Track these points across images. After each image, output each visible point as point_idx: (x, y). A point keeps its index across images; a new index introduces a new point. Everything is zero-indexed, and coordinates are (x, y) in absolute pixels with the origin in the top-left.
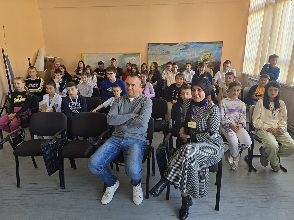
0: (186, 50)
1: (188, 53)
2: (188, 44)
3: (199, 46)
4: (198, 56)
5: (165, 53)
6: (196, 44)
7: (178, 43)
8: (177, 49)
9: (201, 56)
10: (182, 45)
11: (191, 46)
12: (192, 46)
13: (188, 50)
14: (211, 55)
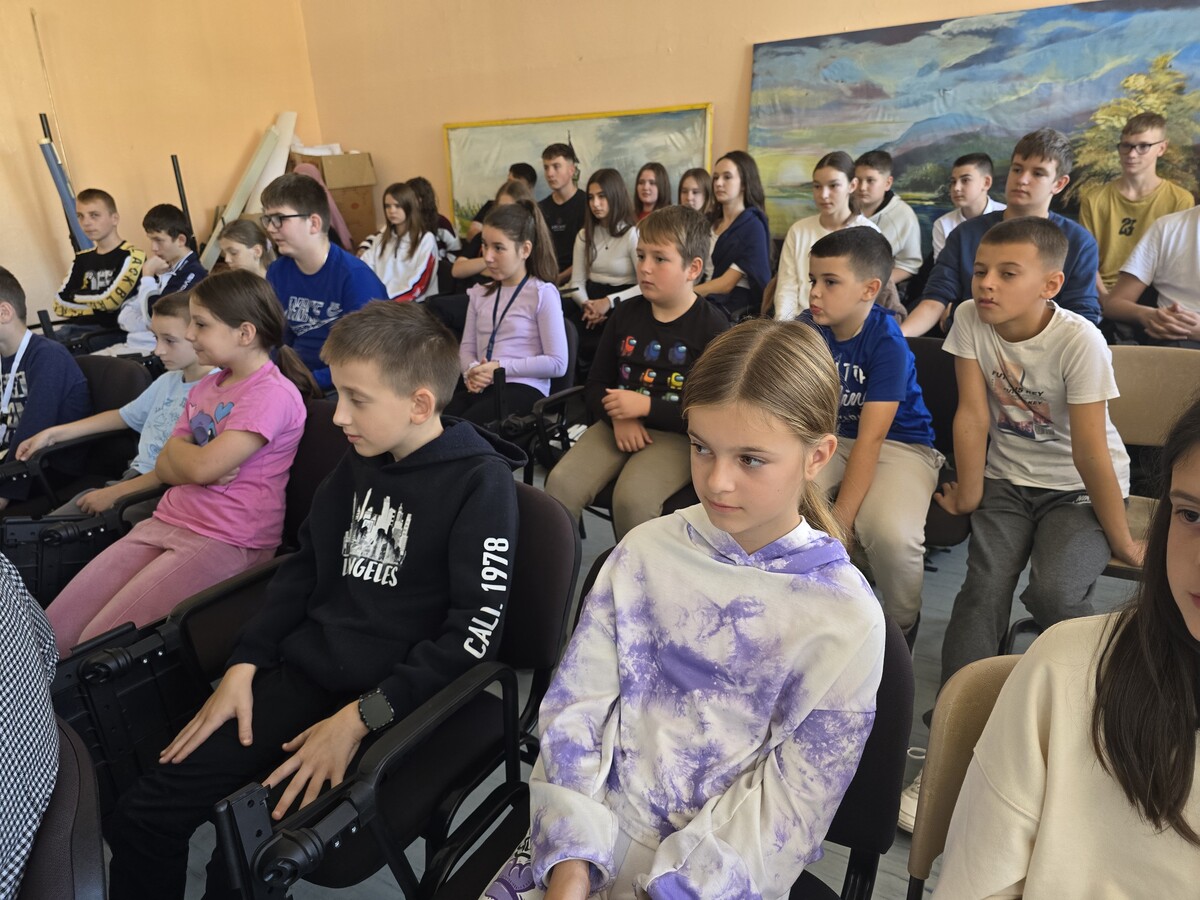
0: (991, 67)
1: (1006, 86)
2: (1012, 25)
3: (1093, 28)
4: (1076, 104)
5: (849, 93)
6: (1072, 18)
7: (937, 24)
8: (930, 68)
9: (1104, 102)
10: (964, 33)
12: (1034, 34)
13: (1005, 65)
14: (1180, 90)
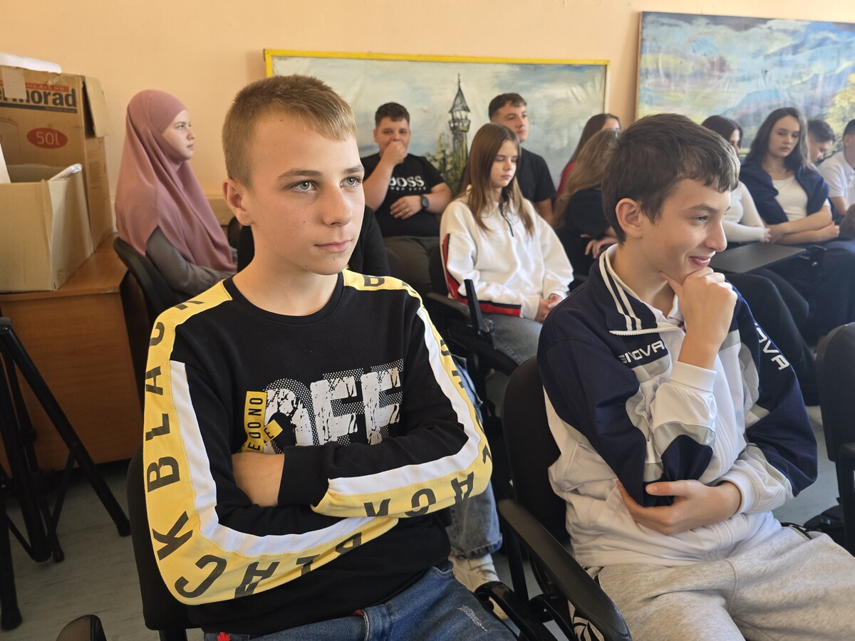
2: (803, 30)
3: (839, 40)
6: (831, 31)
7: (764, 20)
8: (759, 53)
9: (840, 90)
10: (780, 30)
11: (812, 36)
